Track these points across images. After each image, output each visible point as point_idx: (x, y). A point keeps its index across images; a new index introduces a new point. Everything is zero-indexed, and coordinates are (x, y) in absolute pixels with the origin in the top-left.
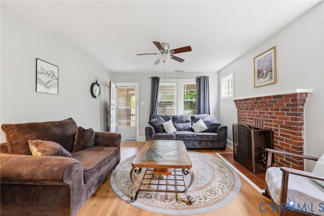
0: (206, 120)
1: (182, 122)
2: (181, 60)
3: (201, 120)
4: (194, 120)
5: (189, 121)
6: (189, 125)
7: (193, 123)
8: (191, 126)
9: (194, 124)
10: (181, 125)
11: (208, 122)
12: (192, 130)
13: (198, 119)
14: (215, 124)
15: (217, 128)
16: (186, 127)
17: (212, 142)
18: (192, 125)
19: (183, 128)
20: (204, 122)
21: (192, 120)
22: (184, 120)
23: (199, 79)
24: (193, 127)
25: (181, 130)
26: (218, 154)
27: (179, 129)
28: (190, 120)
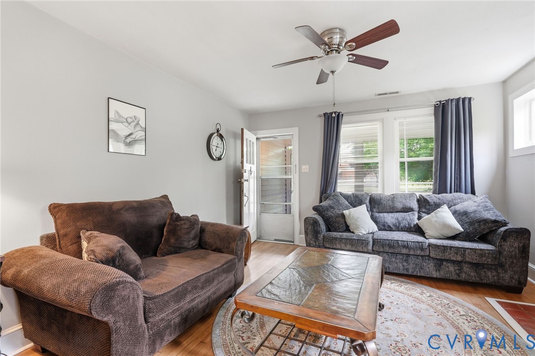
0: (458, 207)
1: (393, 210)
2: (379, 64)
3: (445, 207)
4: (426, 206)
5: (411, 210)
6: (413, 218)
7: (423, 214)
8: (416, 221)
9: (426, 217)
10: (389, 218)
11: (465, 213)
12: (419, 230)
13: (438, 206)
14: (486, 221)
15: (492, 232)
16: (404, 223)
17: (476, 266)
18: (419, 218)
19: (395, 225)
20: (455, 213)
21: (419, 207)
22: (399, 206)
23: (441, 109)
24: (421, 223)
25: (390, 229)
26: (492, 301)
27: (383, 227)
28: (415, 206)
